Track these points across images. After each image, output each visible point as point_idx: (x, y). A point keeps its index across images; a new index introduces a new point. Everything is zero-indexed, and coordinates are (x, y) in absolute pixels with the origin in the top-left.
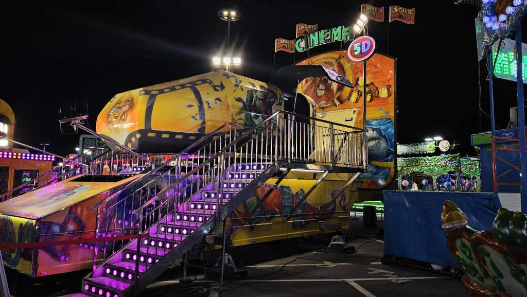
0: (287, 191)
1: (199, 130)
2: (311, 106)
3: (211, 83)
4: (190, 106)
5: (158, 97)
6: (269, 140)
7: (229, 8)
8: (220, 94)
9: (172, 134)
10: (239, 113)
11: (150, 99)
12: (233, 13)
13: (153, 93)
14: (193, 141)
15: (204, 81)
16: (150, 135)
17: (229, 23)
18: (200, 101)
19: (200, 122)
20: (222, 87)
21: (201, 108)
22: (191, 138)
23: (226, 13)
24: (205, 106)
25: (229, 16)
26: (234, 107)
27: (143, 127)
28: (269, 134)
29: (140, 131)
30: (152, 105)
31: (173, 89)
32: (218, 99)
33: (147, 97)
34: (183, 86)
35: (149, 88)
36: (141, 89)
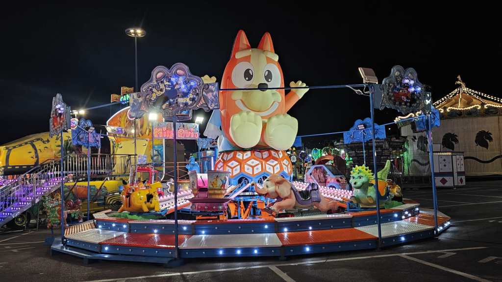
0: (93, 187)
1: (35, 163)
2: (111, 142)
3: (42, 140)
4: (30, 152)
5: (12, 150)
6: (80, 163)
7: (136, 26)
8: (47, 145)
9: (21, 166)
10: (59, 153)
11: (8, 151)
12: (139, 31)
13: (10, 148)
14: (32, 168)
15: (38, 140)
16: (9, 168)
17: (136, 38)
18: (35, 149)
19: (36, 159)
20: (48, 141)
21: (36, 152)
22: (31, 167)
23: (132, 31)
24: (39, 151)
25: (135, 33)
26: (55, 150)
27: (5, 165)
28: (80, 160)
29: (3, 167)
30: (9, 155)
31: (20, 145)
32: (46, 147)
33: (7, 150)
34: (26, 143)
35: (8, 146)
36: (4, 147)
